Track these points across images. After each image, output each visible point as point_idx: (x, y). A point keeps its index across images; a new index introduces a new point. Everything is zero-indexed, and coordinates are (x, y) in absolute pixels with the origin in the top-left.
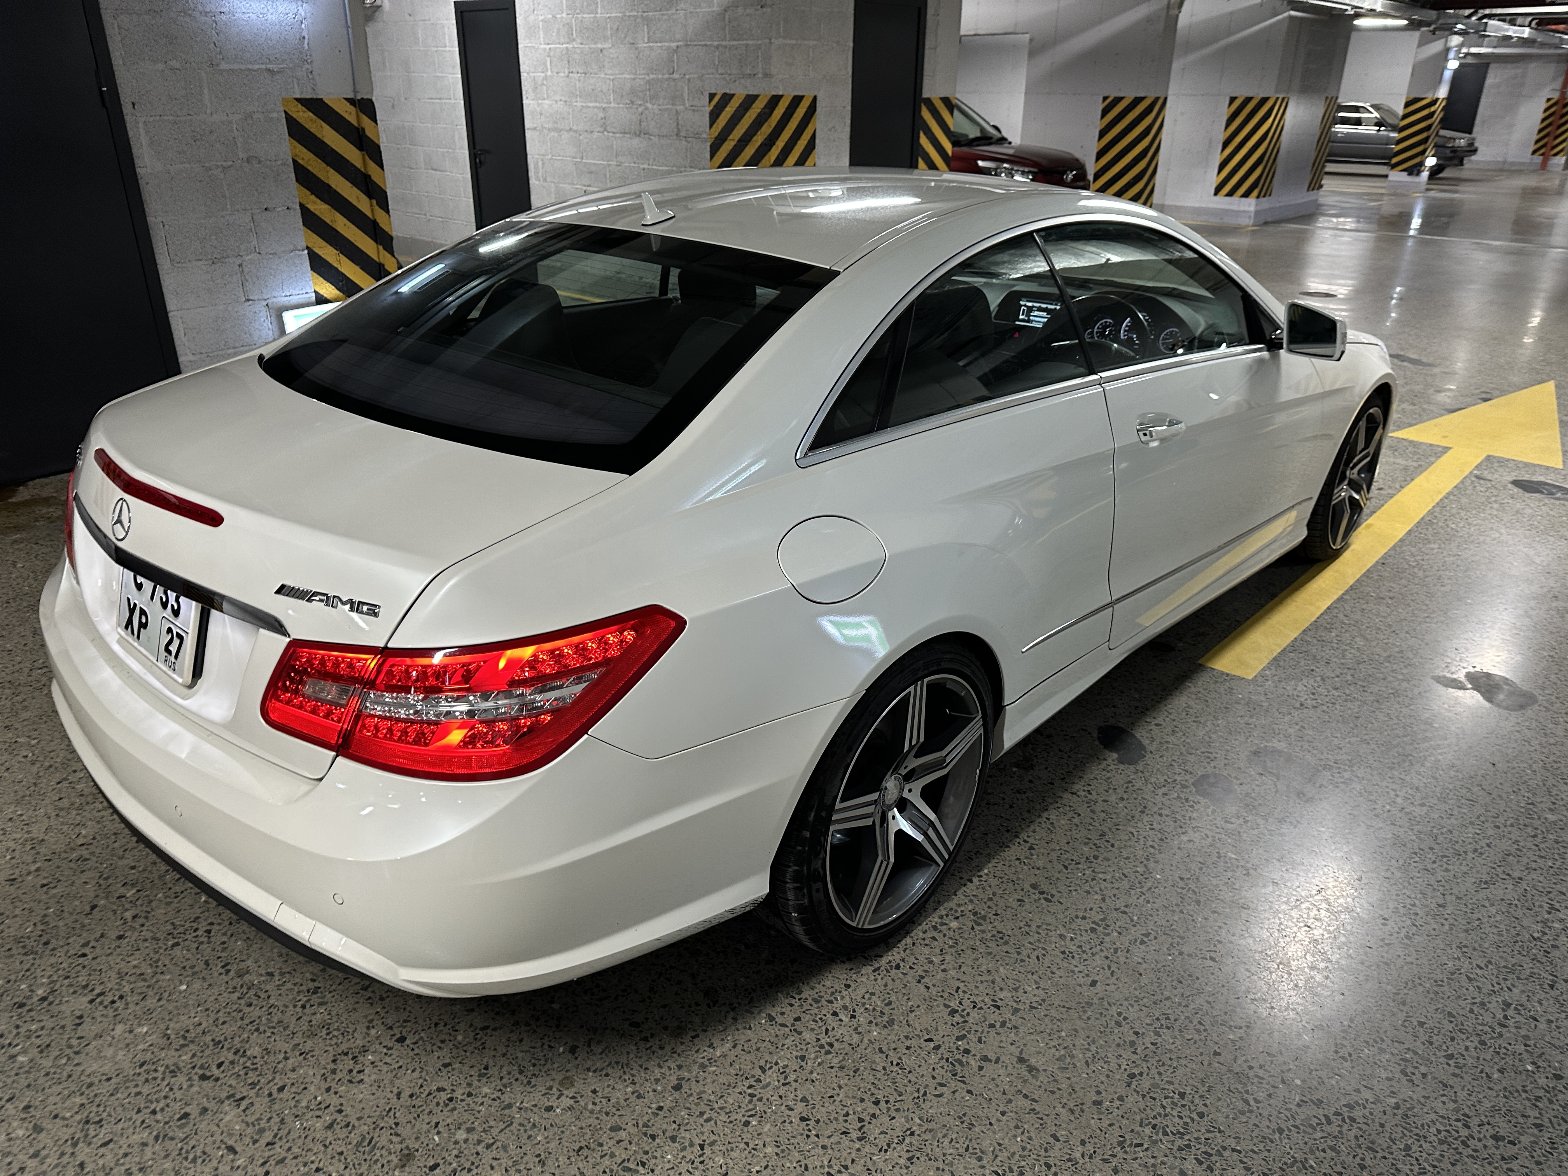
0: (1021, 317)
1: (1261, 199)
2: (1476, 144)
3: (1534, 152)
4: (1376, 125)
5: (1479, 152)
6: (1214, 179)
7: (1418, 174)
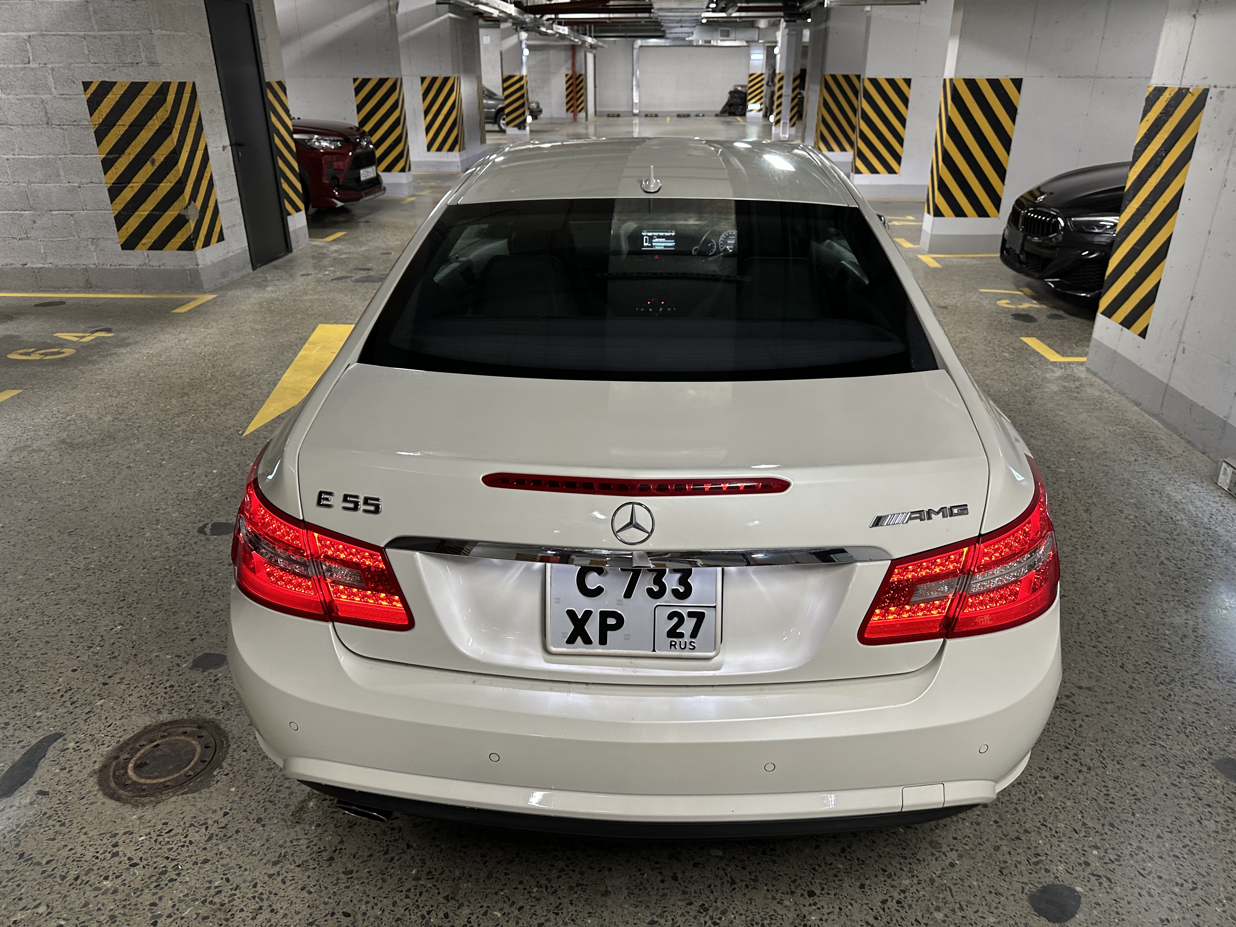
0: (645, 244)
1: (463, 152)
2: (541, 107)
3: (567, 110)
5: (544, 111)
6: (424, 140)
7: (524, 128)
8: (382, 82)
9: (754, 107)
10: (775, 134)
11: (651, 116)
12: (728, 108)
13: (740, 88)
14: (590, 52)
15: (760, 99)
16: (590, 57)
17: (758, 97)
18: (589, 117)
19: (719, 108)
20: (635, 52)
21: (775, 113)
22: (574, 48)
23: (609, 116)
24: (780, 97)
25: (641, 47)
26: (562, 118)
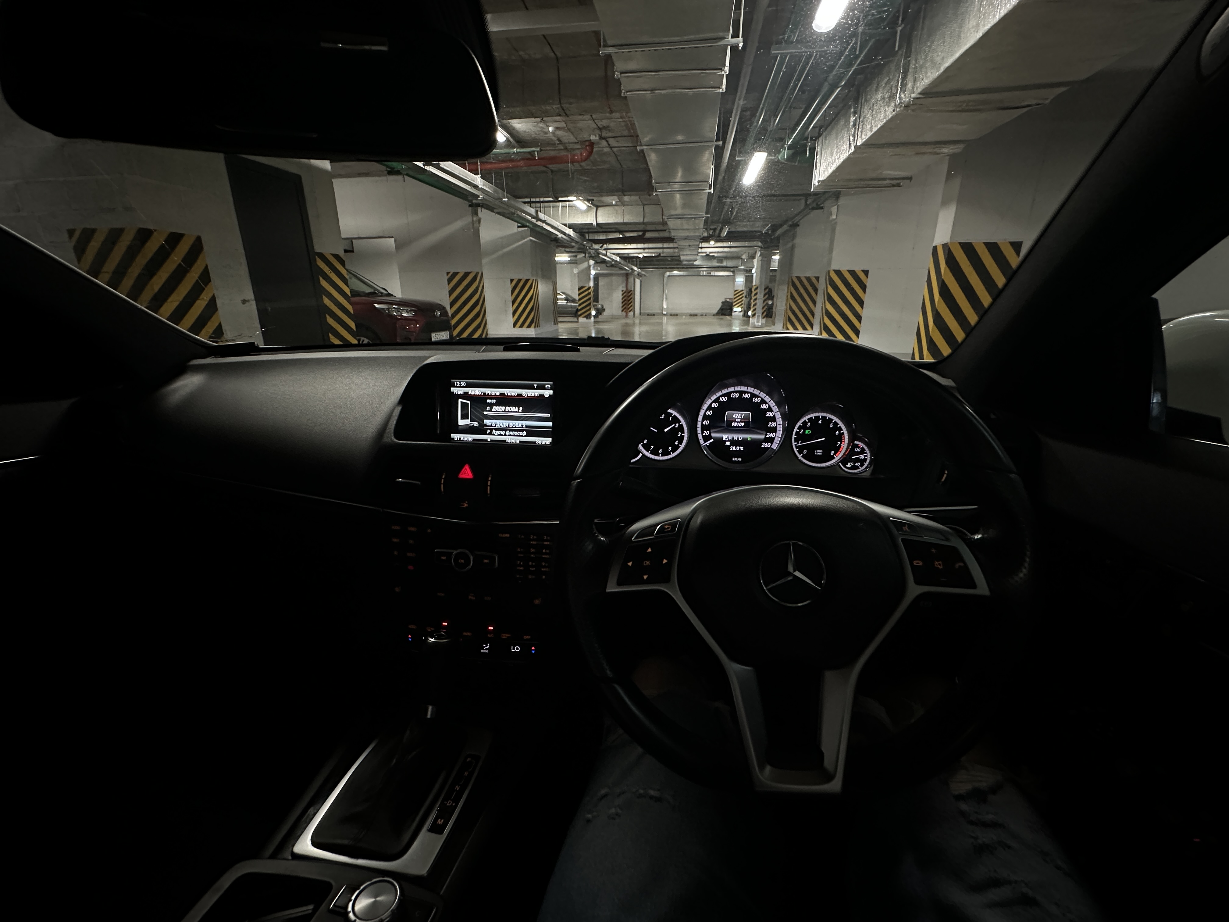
0: (461, 422)
1: (537, 328)
2: (604, 307)
3: (622, 311)
4: (565, 300)
5: (606, 311)
6: (512, 320)
7: (590, 318)
8: (466, 274)
9: (737, 309)
10: (752, 323)
11: (674, 315)
12: (720, 311)
13: (728, 300)
14: (638, 279)
15: (741, 305)
16: (638, 282)
17: (740, 304)
18: (636, 316)
19: (715, 311)
20: (665, 279)
21: (752, 310)
22: (627, 275)
23: (648, 315)
24: (756, 299)
25: (669, 276)
26: (619, 316)
